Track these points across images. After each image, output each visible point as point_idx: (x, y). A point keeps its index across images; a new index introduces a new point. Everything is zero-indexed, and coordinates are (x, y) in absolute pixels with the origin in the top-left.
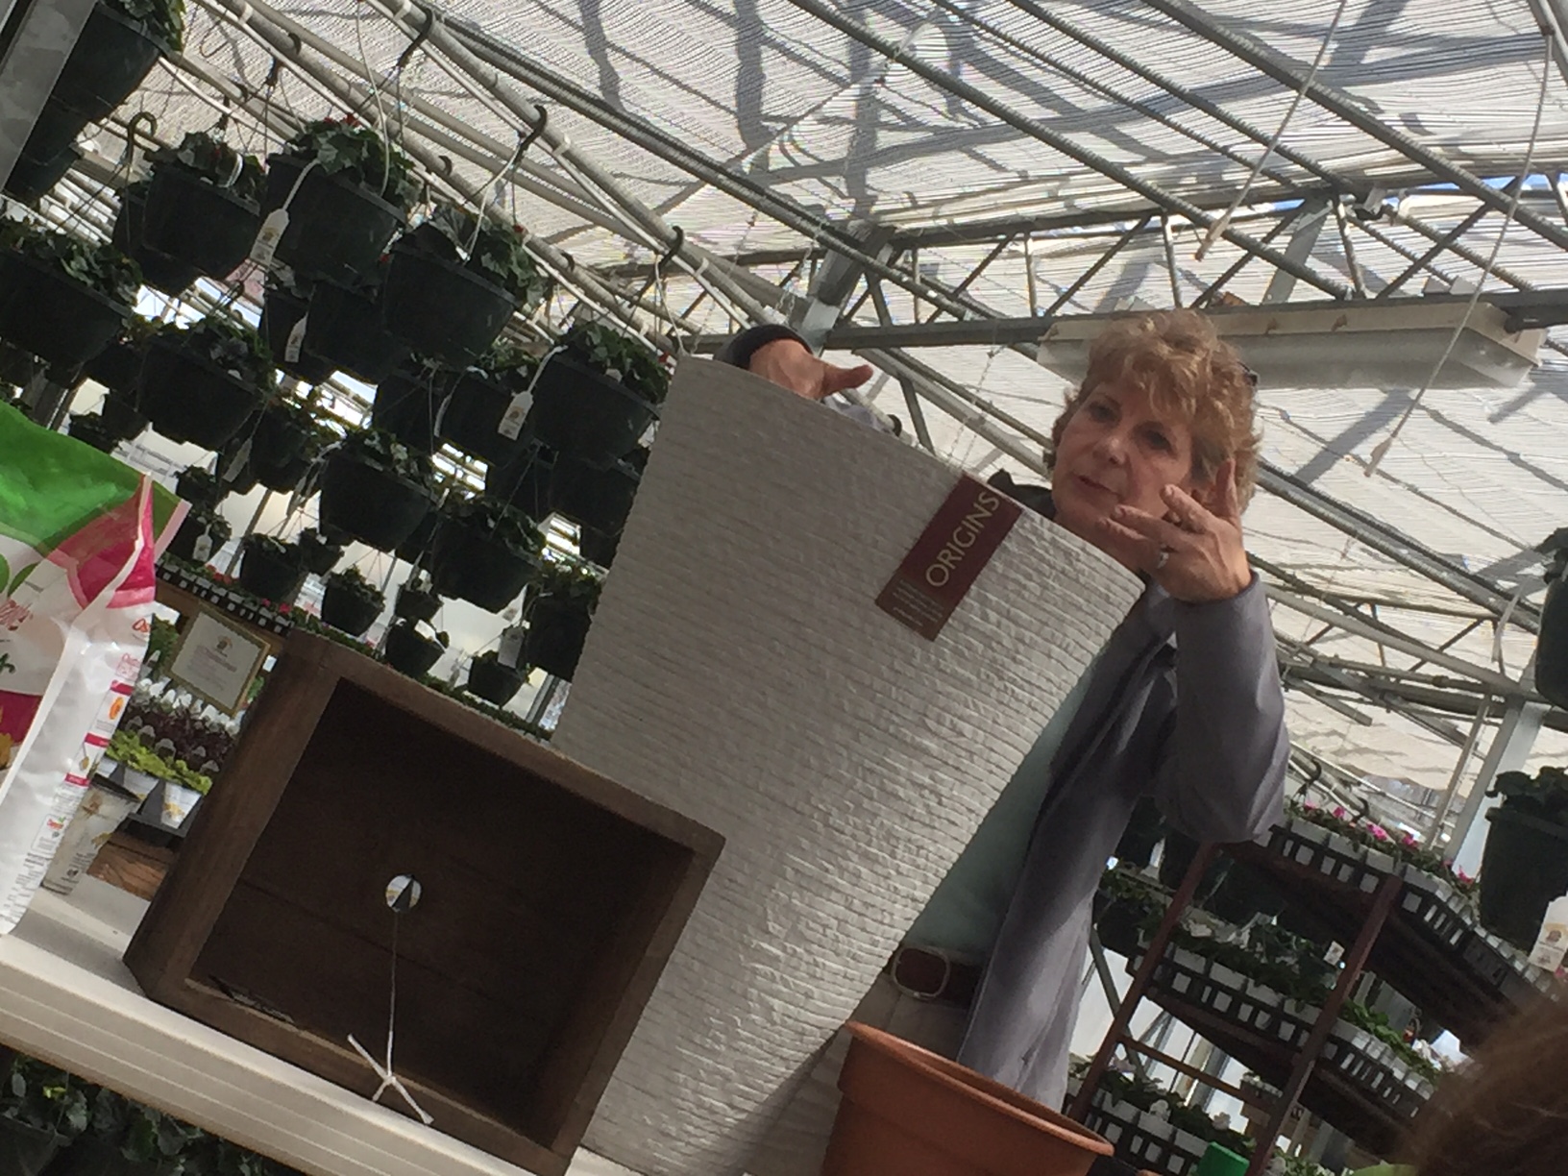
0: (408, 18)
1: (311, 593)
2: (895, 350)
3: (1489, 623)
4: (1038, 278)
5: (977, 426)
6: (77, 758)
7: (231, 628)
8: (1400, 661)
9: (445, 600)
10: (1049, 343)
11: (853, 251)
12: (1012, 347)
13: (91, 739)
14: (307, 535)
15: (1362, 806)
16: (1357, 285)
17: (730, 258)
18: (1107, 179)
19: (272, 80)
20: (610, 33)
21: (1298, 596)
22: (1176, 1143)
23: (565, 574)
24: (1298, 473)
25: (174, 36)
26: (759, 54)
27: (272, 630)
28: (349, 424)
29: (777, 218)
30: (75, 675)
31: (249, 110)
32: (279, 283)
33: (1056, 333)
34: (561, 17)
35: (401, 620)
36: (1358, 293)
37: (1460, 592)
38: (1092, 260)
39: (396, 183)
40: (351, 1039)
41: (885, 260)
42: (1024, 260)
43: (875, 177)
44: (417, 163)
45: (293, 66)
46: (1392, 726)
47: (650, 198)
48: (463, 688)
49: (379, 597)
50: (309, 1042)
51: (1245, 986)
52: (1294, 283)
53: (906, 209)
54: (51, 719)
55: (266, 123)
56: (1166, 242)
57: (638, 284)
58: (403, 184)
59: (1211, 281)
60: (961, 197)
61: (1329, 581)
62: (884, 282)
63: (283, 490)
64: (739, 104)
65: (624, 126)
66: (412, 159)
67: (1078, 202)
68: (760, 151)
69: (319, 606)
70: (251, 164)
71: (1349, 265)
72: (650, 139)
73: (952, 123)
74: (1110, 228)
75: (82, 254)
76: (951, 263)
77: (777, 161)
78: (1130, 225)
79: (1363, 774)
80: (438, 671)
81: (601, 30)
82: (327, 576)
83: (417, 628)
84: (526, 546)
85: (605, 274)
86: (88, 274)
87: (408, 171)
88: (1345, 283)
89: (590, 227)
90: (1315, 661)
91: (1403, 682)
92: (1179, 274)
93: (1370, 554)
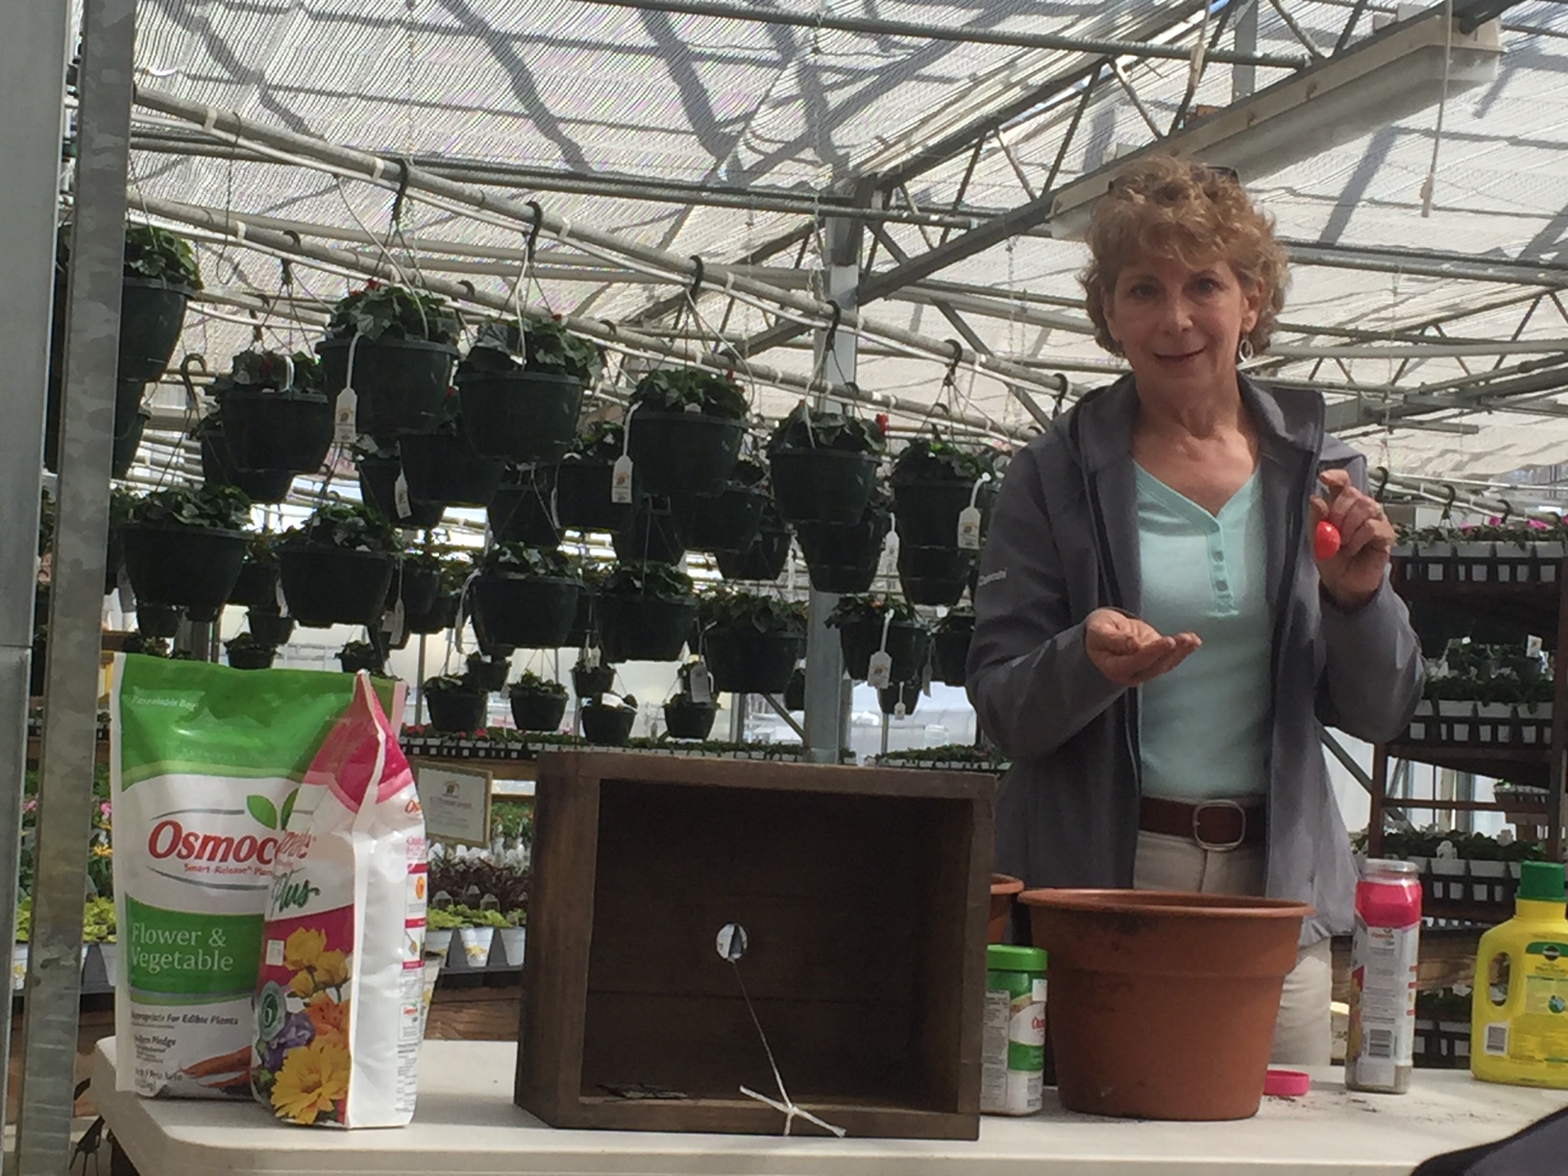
0: (386, 174)
1: (498, 710)
2: (921, 281)
3: (1547, 298)
4: (1022, 163)
5: (1022, 316)
6: (404, 945)
7: (453, 771)
8: (1481, 364)
9: (617, 666)
10: (1059, 217)
11: (849, 210)
12: (1026, 234)
13: (410, 924)
14: (473, 661)
15: (1503, 506)
16: (1311, 49)
17: (743, 261)
18: (1047, 50)
19: (287, 279)
20: (556, 109)
21: (1365, 346)
22: (1473, 873)
23: (713, 599)
24: (1322, 237)
25: (192, 277)
26: (693, 72)
27: (477, 756)
28: (472, 549)
29: (769, 209)
30: (373, 873)
31: (279, 314)
32: (364, 453)
33: (1059, 205)
34: (509, 114)
35: (585, 701)
36: (1316, 57)
37: (1509, 281)
38: (1062, 128)
39: (435, 323)
40: (743, 1090)
41: (880, 205)
42: (1003, 153)
43: (840, 136)
44: (446, 298)
45: (298, 258)
46: (1497, 424)
47: (649, 237)
48: (665, 735)
49: (559, 688)
50: (708, 1109)
51: (1475, 710)
52: (1254, 72)
53: (881, 153)
54: (369, 921)
55: (298, 319)
56: (1124, 84)
57: (669, 320)
58: (440, 321)
59: (1179, 101)
60: (924, 122)
61: (1393, 319)
62: (887, 225)
63: (435, 630)
64: (694, 126)
65: (602, 186)
66: (441, 296)
67: (1031, 81)
68: (729, 158)
69: (511, 718)
70: (301, 361)
71: (1295, 33)
72: (630, 188)
73: (891, 60)
74: (1071, 91)
75: (189, 501)
76: (940, 183)
77: (748, 159)
78: (1086, 81)
79: (1485, 477)
80: (638, 731)
81: (546, 111)
82: (506, 690)
83: (604, 702)
84: (677, 592)
85: (636, 322)
86: (201, 516)
87: (442, 308)
88: (1298, 51)
89: (607, 287)
90: (1406, 397)
91: (1492, 382)
92: (1146, 106)
93: (1419, 280)
